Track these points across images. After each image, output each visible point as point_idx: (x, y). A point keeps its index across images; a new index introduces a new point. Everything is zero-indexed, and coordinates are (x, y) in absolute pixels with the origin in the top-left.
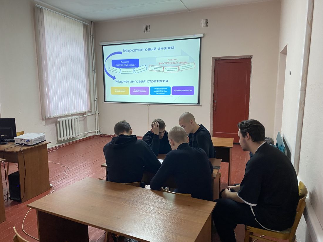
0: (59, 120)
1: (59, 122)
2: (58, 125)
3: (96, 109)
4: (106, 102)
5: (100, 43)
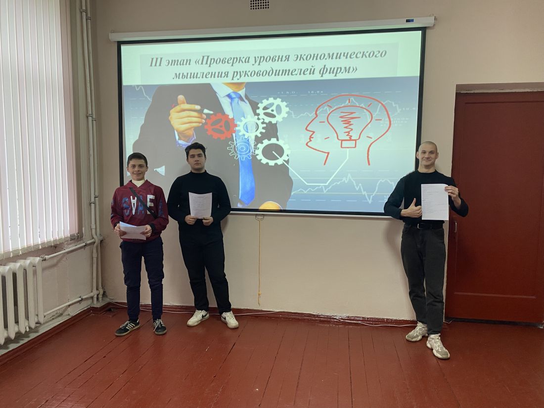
3: (96, 229)
5: (110, 34)
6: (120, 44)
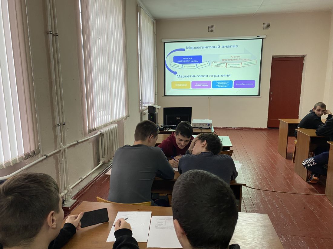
4: (166, 95)
5: (162, 39)
6: (164, 43)
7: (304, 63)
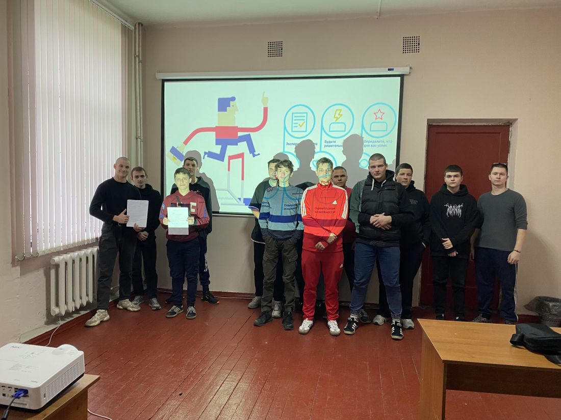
0: (57, 259)
1: (57, 266)
2: (53, 272)
5: (156, 74)
6: (164, 81)
7: (511, 139)
